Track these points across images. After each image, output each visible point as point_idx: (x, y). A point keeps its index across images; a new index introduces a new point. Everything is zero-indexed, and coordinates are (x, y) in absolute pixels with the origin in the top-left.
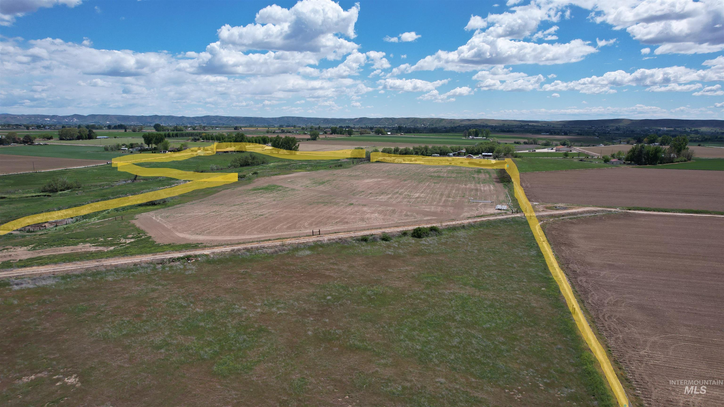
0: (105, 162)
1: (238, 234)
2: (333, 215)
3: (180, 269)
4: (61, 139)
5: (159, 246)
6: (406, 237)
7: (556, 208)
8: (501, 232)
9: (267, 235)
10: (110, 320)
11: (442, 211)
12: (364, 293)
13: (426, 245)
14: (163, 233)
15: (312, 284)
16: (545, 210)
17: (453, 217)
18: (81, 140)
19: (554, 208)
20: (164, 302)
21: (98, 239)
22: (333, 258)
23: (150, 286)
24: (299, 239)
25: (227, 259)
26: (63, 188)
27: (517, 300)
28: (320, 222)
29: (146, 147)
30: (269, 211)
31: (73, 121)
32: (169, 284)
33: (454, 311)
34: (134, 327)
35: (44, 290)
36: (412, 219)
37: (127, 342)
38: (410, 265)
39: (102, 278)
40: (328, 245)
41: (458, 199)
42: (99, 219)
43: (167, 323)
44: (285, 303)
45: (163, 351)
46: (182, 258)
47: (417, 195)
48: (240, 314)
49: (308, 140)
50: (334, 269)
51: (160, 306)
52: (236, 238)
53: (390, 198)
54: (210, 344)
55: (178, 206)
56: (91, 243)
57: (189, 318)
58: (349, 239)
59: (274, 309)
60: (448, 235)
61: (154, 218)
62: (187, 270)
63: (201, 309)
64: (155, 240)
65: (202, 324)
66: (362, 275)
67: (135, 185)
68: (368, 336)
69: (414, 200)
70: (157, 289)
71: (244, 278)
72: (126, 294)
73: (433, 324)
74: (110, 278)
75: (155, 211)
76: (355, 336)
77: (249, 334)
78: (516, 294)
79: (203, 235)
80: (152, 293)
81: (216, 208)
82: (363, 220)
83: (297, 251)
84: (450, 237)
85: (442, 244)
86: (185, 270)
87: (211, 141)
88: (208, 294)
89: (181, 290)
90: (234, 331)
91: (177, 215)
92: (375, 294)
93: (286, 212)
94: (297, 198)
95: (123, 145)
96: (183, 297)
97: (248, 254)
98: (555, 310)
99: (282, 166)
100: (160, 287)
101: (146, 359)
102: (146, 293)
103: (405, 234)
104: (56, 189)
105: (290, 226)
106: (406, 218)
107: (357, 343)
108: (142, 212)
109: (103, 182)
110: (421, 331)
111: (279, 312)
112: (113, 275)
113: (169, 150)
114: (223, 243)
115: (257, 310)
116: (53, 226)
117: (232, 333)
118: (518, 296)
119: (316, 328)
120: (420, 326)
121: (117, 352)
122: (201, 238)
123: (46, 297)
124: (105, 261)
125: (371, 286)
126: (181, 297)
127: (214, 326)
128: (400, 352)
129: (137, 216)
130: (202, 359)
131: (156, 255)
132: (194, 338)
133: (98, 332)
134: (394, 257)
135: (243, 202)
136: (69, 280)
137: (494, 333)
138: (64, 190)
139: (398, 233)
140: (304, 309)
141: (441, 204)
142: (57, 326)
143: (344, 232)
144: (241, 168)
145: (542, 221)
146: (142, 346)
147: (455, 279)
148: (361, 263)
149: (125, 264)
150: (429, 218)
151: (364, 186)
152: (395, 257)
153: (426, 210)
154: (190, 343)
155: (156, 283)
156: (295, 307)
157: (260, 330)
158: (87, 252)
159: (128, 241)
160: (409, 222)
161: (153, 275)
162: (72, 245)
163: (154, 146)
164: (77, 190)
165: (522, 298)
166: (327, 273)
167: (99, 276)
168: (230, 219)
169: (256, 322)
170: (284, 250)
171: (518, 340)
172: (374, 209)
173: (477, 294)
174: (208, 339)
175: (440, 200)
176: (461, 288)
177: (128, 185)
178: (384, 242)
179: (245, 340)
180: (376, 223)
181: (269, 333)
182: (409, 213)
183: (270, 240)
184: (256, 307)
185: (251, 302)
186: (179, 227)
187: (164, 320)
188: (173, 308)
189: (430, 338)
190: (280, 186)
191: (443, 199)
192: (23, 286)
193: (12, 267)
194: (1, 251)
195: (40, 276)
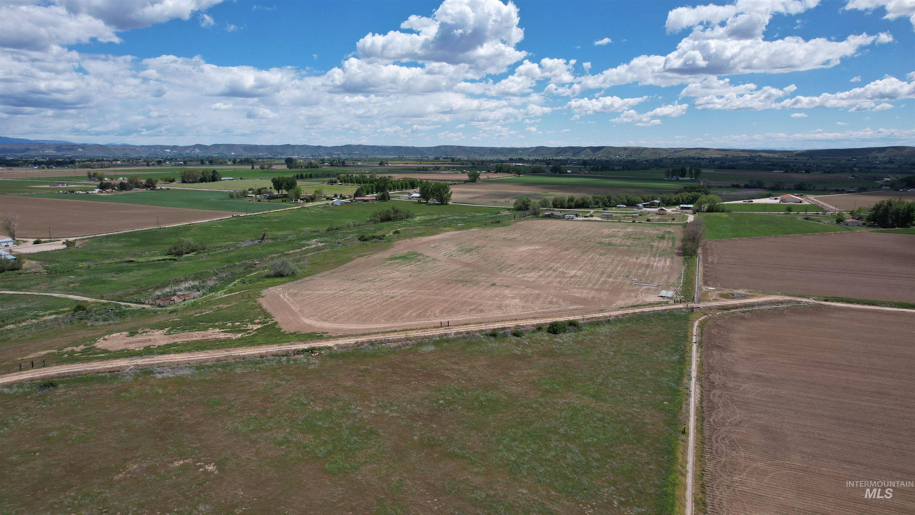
0: (230, 214)
1: (364, 322)
2: (469, 300)
3: (304, 363)
4: (184, 182)
5: (285, 334)
6: (540, 333)
7: (732, 297)
8: (650, 328)
9: (394, 325)
10: (239, 415)
11: (593, 298)
12: (477, 398)
13: (559, 343)
14: (289, 318)
15: (429, 386)
16: (718, 298)
17: (603, 306)
18: (204, 183)
19: (731, 295)
20: (286, 399)
21: (226, 324)
22: (456, 356)
23: (276, 381)
24: (425, 331)
25: (350, 353)
26: (188, 251)
27: (632, 414)
28: (453, 309)
29: (276, 193)
30: (402, 291)
31: (194, 153)
32: (292, 379)
33: (561, 422)
34: (260, 423)
35: (181, 381)
36: (555, 308)
37: (253, 437)
38: (534, 367)
39: (231, 370)
40: (454, 340)
41: (620, 279)
42: (225, 293)
43: (289, 421)
44: (399, 406)
45: (284, 447)
46: (306, 351)
47: (573, 273)
48: (354, 415)
49: (466, 182)
50: (455, 369)
51: (283, 403)
52: (362, 327)
53: (541, 276)
54: (325, 443)
55: (307, 278)
56: (220, 329)
57: (309, 417)
58: (478, 334)
59: (387, 412)
60: (588, 330)
61: (281, 296)
62: (310, 364)
63: (320, 407)
64: (281, 327)
65: (320, 423)
66: (481, 378)
67: (263, 246)
68: (469, 444)
69: (567, 279)
70: (281, 385)
71: (364, 376)
72: (253, 388)
73: (534, 436)
74: (238, 371)
75: (282, 286)
76: (456, 444)
77: (360, 435)
78: (634, 407)
79: (330, 322)
80: (276, 389)
81: (346, 285)
82: (500, 307)
83: (421, 346)
84: (589, 334)
85: (577, 342)
86: (309, 364)
87: (350, 184)
88: (328, 392)
89: (303, 386)
90: (347, 432)
91: (305, 292)
92: (488, 400)
93: (419, 294)
94: (436, 273)
95: (250, 190)
96: (305, 394)
97: (371, 348)
98: (667, 428)
99: (430, 221)
100: (284, 383)
101: (270, 454)
102: (271, 388)
103: (539, 328)
104: (182, 252)
105: (420, 313)
106: (549, 306)
107: (457, 450)
108: (270, 287)
109: (229, 241)
110: (521, 442)
111: (391, 415)
112: (241, 367)
113: (301, 198)
114: (348, 333)
115: (370, 412)
116: (180, 300)
117: (346, 433)
118: (635, 409)
119: (423, 433)
120: (521, 436)
121: (245, 446)
122: (327, 325)
123: (184, 388)
124: (233, 350)
125: (486, 391)
126: (302, 394)
127: (330, 425)
128: (494, 462)
129: (264, 292)
130: (317, 457)
131: (282, 345)
132: (312, 437)
133: (229, 426)
134: (519, 358)
135: (376, 276)
136: (202, 370)
137: (592, 449)
138: (189, 253)
139: (532, 328)
140: (416, 413)
141: (597, 287)
142: (195, 418)
143: (476, 323)
144: (381, 224)
145: (705, 314)
146: (266, 441)
147: (576, 387)
148: (483, 363)
149: (252, 355)
150: (575, 307)
151: (516, 257)
152: (522, 357)
153: (576, 295)
154: (307, 441)
155: (281, 378)
156: (407, 410)
157: (371, 432)
158: (217, 340)
159: (255, 327)
160: (551, 312)
161: (278, 368)
162: (202, 330)
163: (285, 192)
164: (202, 253)
165: (638, 412)
166: (446, 374)
167: (229, 368)
168: (359, 301)
169: (368, 424)
170: (407, 345)
171: (613, 457)
172: (516, 292)
173: (593, 405)
174: (323, 438)
175: (598, 280)
176: (578, 397)
177: (256, 247)
178: (515, 337)
179: (355, 442)
180: (514, 313)
181: (378, 435)
182: (554, 300)
183: (395, 331)
184: (370, 408)
185: (367, 403)
186: (306, 310)
187: (286, 418)
188: (295, 405)
189: (527, 450)
190: (420, 254)
191: (602, 279)
192: (165, 375)
193: (153, 354)
194: (141, 334)
195: (177, 366)
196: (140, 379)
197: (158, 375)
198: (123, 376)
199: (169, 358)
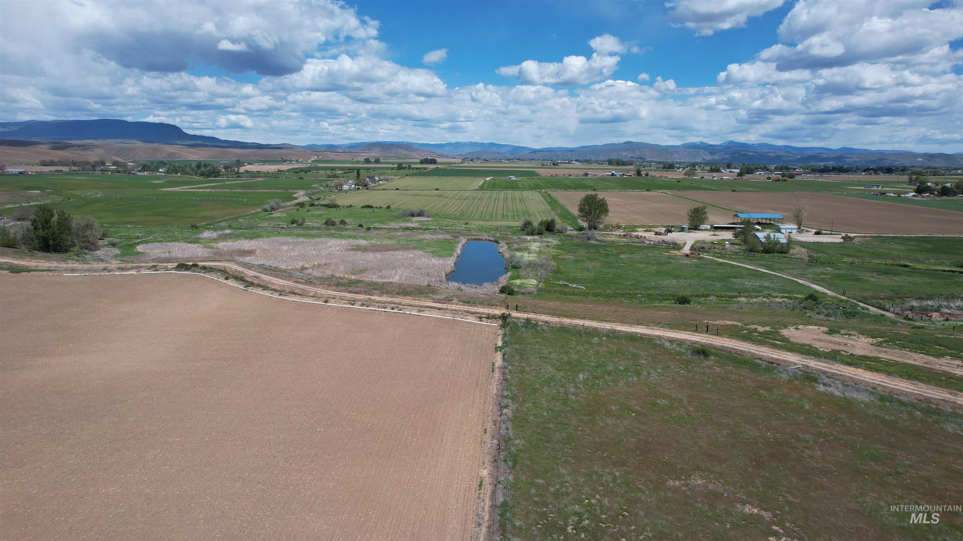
39: (936, 422)
74: (950, 427)
116: (941, 319)
123: (842, 416)
133: (868, 500)
142: (826, 461)
162: (933, 356)
167: (934, 417)
192: (830, 389)
193: (836, 361)
194: (842, 335)
195: (856, 385)
196: (796, 382)
197: (822, 386)
198: (779, 372)
199: (854, 373)
